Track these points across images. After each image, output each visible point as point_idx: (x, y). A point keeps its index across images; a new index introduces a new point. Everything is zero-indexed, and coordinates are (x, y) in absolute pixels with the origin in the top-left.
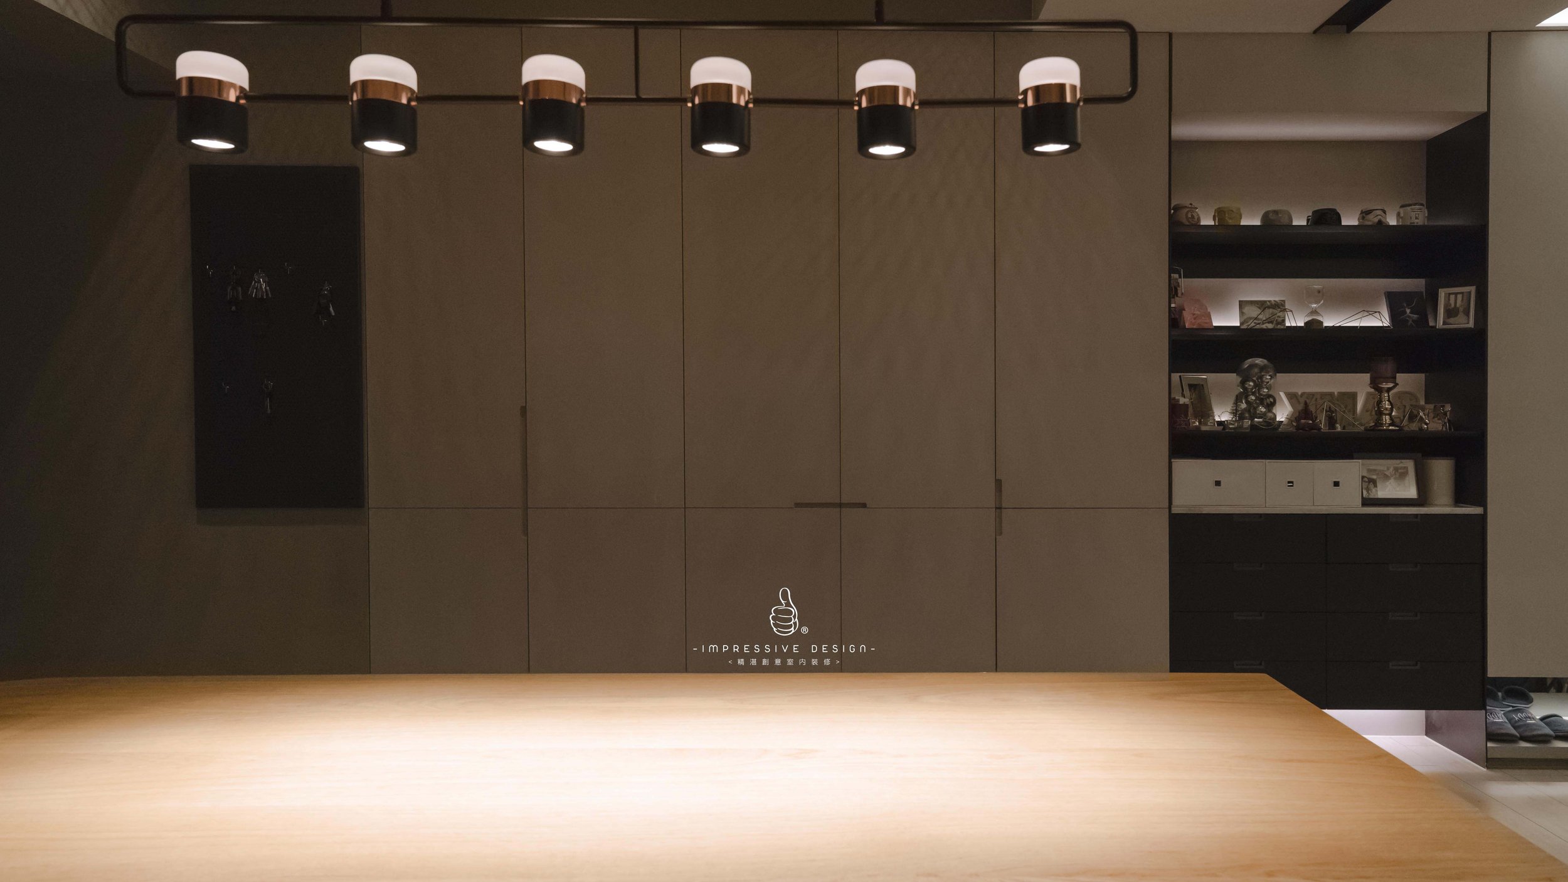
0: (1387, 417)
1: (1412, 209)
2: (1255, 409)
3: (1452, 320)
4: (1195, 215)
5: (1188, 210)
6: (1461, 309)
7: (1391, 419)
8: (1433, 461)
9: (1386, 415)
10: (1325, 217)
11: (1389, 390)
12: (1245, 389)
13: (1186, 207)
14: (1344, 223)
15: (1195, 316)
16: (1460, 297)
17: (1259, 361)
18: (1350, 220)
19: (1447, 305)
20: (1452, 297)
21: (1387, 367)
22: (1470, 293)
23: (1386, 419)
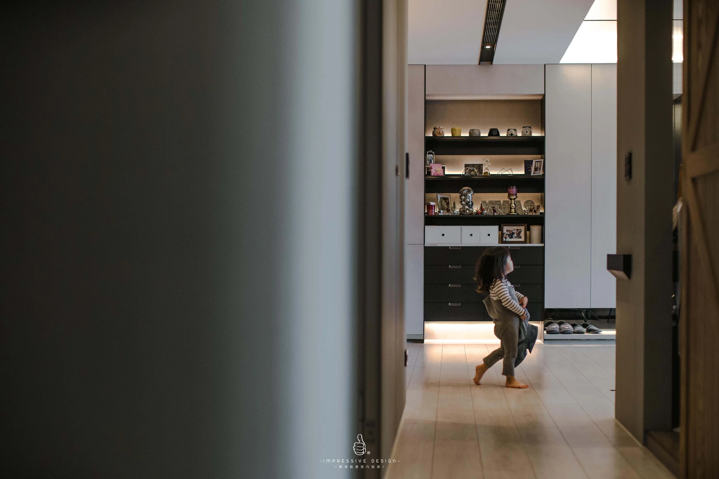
0: (514, 210)
1: (525, 129)
2: (464, 207)
3: (536, 172)
4: (441, 131)
5: (438, 129)
6: (539, 168)
7: (515, 210)
8: (533, 227)
9: (513, 209)
10: (493, 132)
11: (515, 199)
12: (461, 199)
13: (437, 128)
14: (501, 135)
15: (436, 171)
16: (539, 163)
17: (467, 188)
18: (503, 134)
19: (535, 166)
20: (537, 163)
21: (514, 190)
22: (541, 161)
23: (513, 210)
